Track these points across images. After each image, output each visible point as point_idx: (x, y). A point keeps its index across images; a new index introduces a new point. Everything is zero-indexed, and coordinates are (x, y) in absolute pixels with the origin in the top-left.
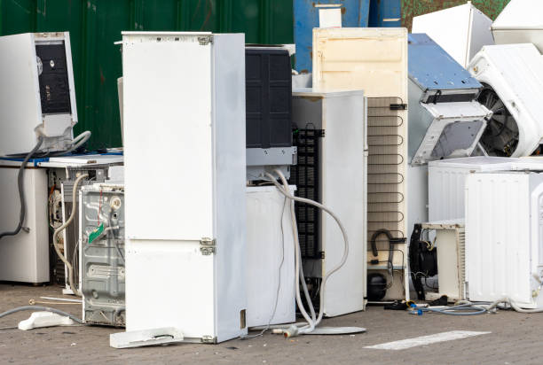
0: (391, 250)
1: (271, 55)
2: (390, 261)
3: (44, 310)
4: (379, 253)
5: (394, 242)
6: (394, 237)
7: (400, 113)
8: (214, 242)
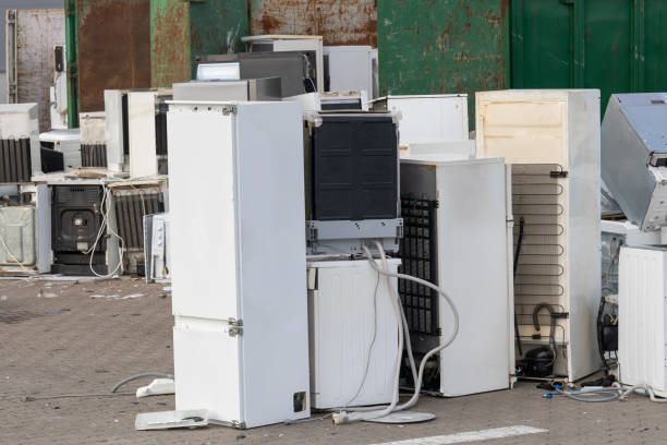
0: (554, 325)
1: (366, 122)
2: (552, 336)
3: (165, 377)
4: (542, 328)
5: (557, 316)
6: (556, 311)
7: (560, 181)
8: (240, 323)
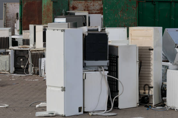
0: (149, 90)
2: (149, 93)
3: (44, 102)
4: (146, 91)
5: (150, 88)
6: (150, 86)
7: (151, 51)
8: (64, 88)
